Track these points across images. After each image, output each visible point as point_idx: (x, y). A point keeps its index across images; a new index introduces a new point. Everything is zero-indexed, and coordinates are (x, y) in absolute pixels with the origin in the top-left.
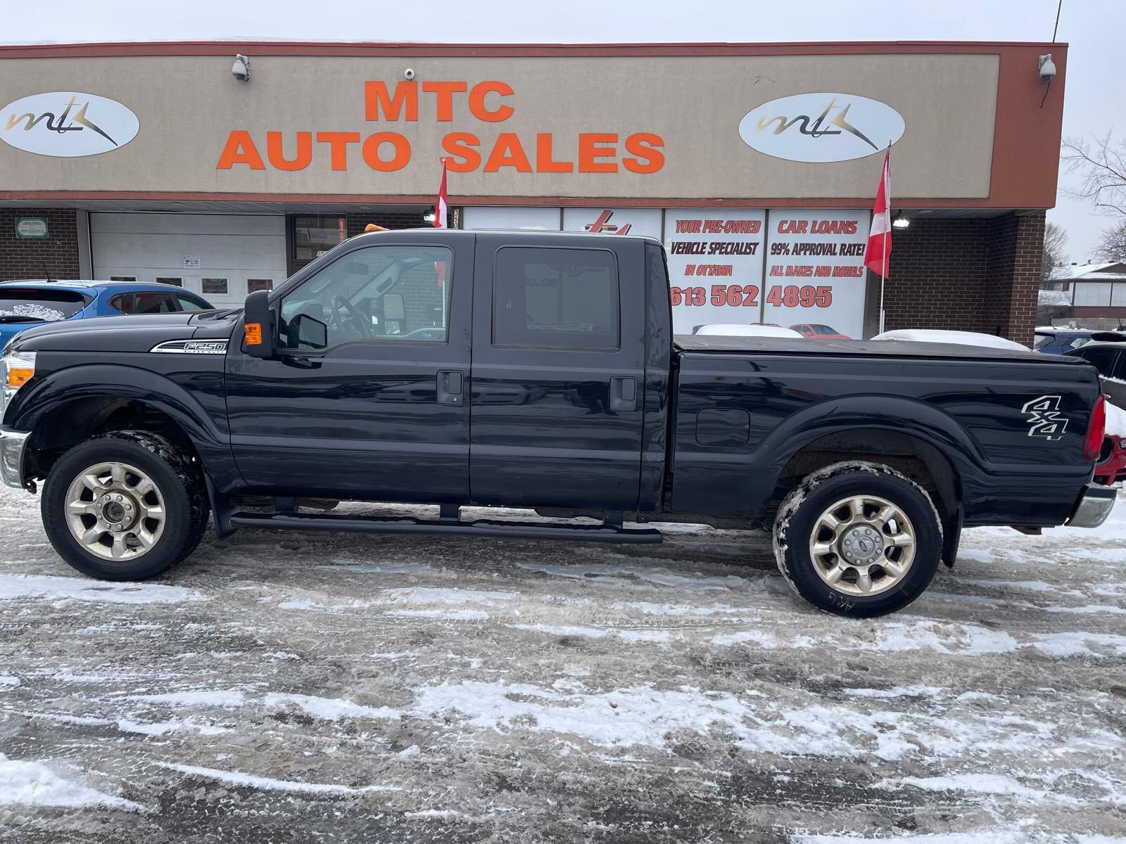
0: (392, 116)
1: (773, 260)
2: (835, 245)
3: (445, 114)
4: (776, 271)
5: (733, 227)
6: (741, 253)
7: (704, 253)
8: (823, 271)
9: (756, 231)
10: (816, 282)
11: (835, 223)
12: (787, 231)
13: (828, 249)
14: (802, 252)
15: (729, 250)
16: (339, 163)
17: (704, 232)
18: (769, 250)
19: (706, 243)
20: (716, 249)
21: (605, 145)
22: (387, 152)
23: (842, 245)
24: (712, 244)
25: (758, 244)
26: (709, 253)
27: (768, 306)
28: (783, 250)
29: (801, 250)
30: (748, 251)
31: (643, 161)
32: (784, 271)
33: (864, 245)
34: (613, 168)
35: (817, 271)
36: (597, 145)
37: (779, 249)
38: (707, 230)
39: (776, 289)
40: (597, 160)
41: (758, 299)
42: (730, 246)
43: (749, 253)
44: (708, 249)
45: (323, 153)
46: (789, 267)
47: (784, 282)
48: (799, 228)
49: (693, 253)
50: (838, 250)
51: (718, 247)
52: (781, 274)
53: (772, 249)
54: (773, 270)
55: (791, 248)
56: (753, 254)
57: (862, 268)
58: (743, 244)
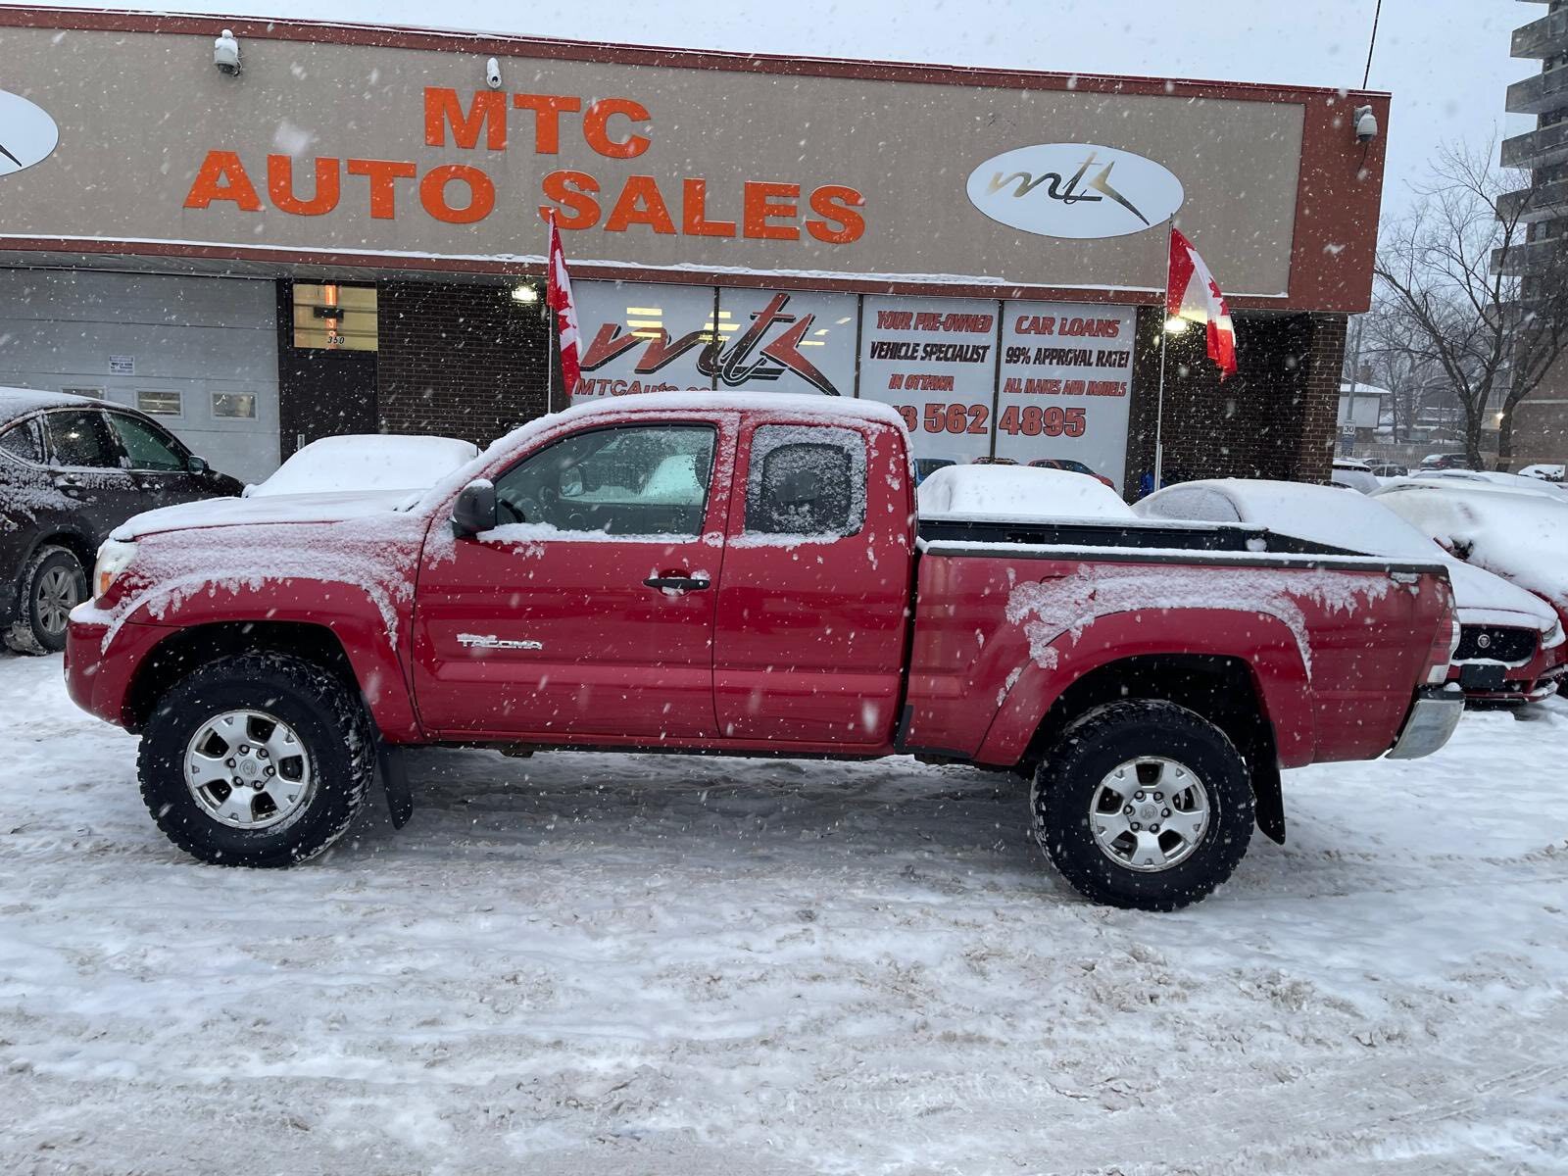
0: (467, 141)
1: (1009, 371)
2: (1091, 352)
3: (547, 142)
4: (1013, 386)
5: (957, 322)
6: (966, 360)
7: (915, 358)
8: (1074, 388)
9: (985, 329)
10: (1064, 401)
11: (1090, 323)
12: (1027, 331)
13: (1082, 358)
14: (1047, 361)
15: (949, 355)
16: (383, 207)
17: (916, 328)
18: (1004, 357)
19: (918, 345)
20: (932, 353)
21: (782, 201)
22: (458, 195)
23: (1100, 352)
24: (927, 345)
25: (988, 347)
26: (923, 358)
27: (1001, 434)
28: (1022, 358)
29: (1046, 357)
30: (975, 356)
31: (834, 226)
32: (1023, 386)
33: (1128, 353)
34: (792, 235)
35: (1066, 386)
36: (771, 200)
37: (1016, 355)
38: (920, 326)
39: (1012, 410)
40: (771, 221)
41: (988, 424)
42: (951, 350)
43: (976, 361)
44: (921, 353)
45: (356, 191)
46: (1030, 381)
47: (1023, 400)
48: (1042, 327)
49: (900, 358)
50: (1094, 359)
51: (934, 351)
52: (1019, 391)
53: (1008, 355)
54: (1008, 385)
55: (1032, 354)
56: (982, 361)
57: (1125, 384)
58: (968, 347)
